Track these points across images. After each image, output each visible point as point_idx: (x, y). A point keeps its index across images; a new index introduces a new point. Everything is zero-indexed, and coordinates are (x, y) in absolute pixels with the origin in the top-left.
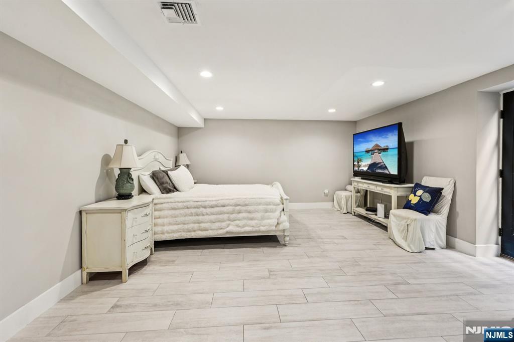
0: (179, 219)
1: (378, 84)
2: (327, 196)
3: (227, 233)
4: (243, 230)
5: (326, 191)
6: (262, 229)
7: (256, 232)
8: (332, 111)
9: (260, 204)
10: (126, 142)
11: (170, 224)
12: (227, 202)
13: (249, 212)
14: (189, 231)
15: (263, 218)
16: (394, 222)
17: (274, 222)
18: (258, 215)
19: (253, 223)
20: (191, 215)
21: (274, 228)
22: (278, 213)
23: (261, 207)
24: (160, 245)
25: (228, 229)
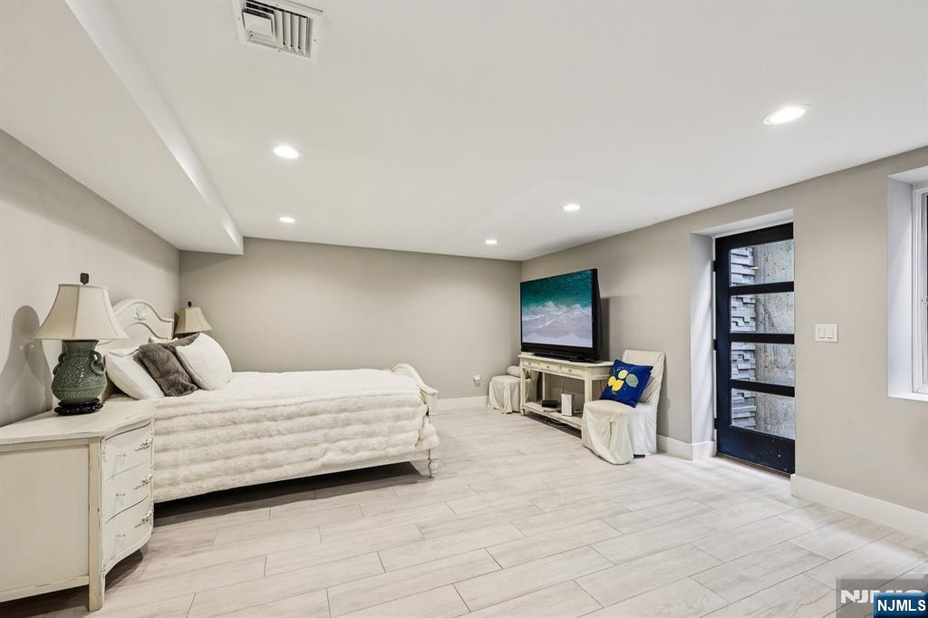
0: (214, 450)
1: (572, 207)
2: (478, 385)
3: (324, 466)
4: (354, 457)
5: (477, 378)
6: (392, 451)
7: (380, 458)
8: (491, 242)
9: (385, 405)
10: (85, 278)
11: (193, 461)
12: (321, 406)
13: (366, 422)
14: (240, 472)
15: (392, 432)
16: (590, 420)
17: (413, 435)
18: (384, 426)
19: (374, 441)
20: (243, 437)
21: (412, 448)
22: (418, 420)
23: (387, 412)
24: (167, 511)
25: (325, 459)
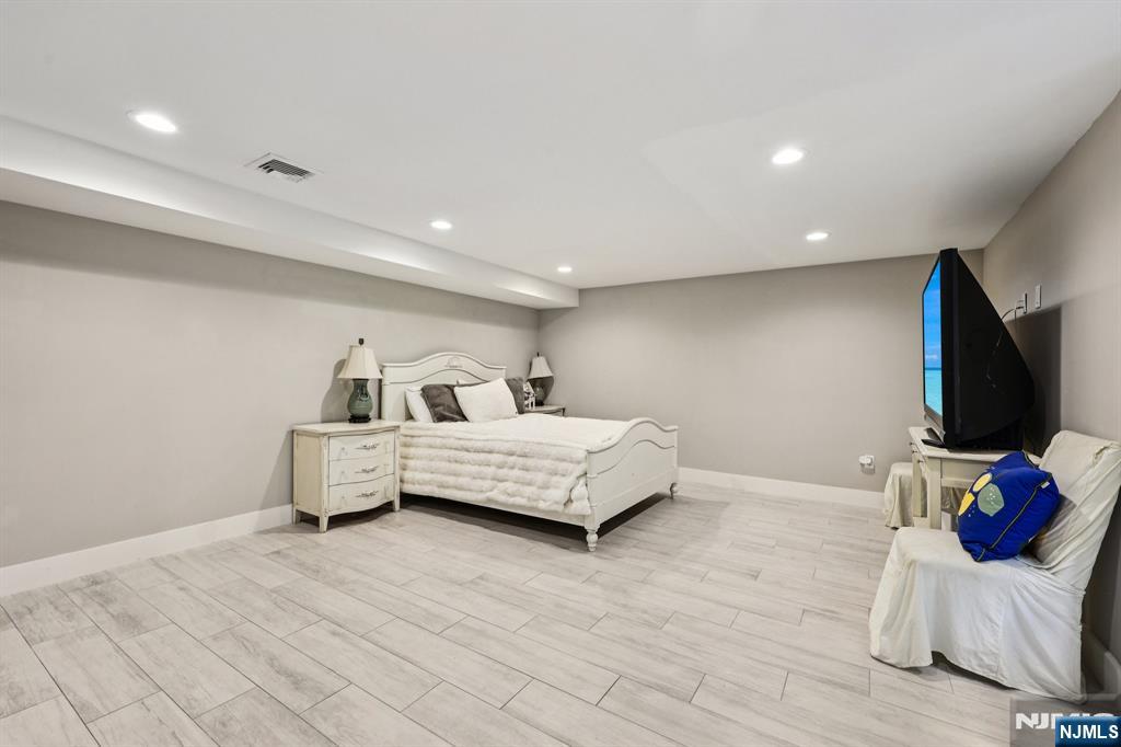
0: (436, 464)
1: (788, 156)
2: (872, 472)
3: (489, 500)
4: (511, 500)
5: (865, 460)
6: (542, 505)
7: (532, 509)
8: (817, 236)
9: (547, 456)
10: (361, 342)
11: (424, 470)
12: (497, 446)
13: (526, 469)
14: (441, 486)
15: (545, 487)
17: (558, 494)
18: (540, 477)
19: (528, 490)
20: (442, 459)
21: (560, 508)
22: (568, 481)
23: (547, 463)
24: (409, 500)
25: (488, 494)
